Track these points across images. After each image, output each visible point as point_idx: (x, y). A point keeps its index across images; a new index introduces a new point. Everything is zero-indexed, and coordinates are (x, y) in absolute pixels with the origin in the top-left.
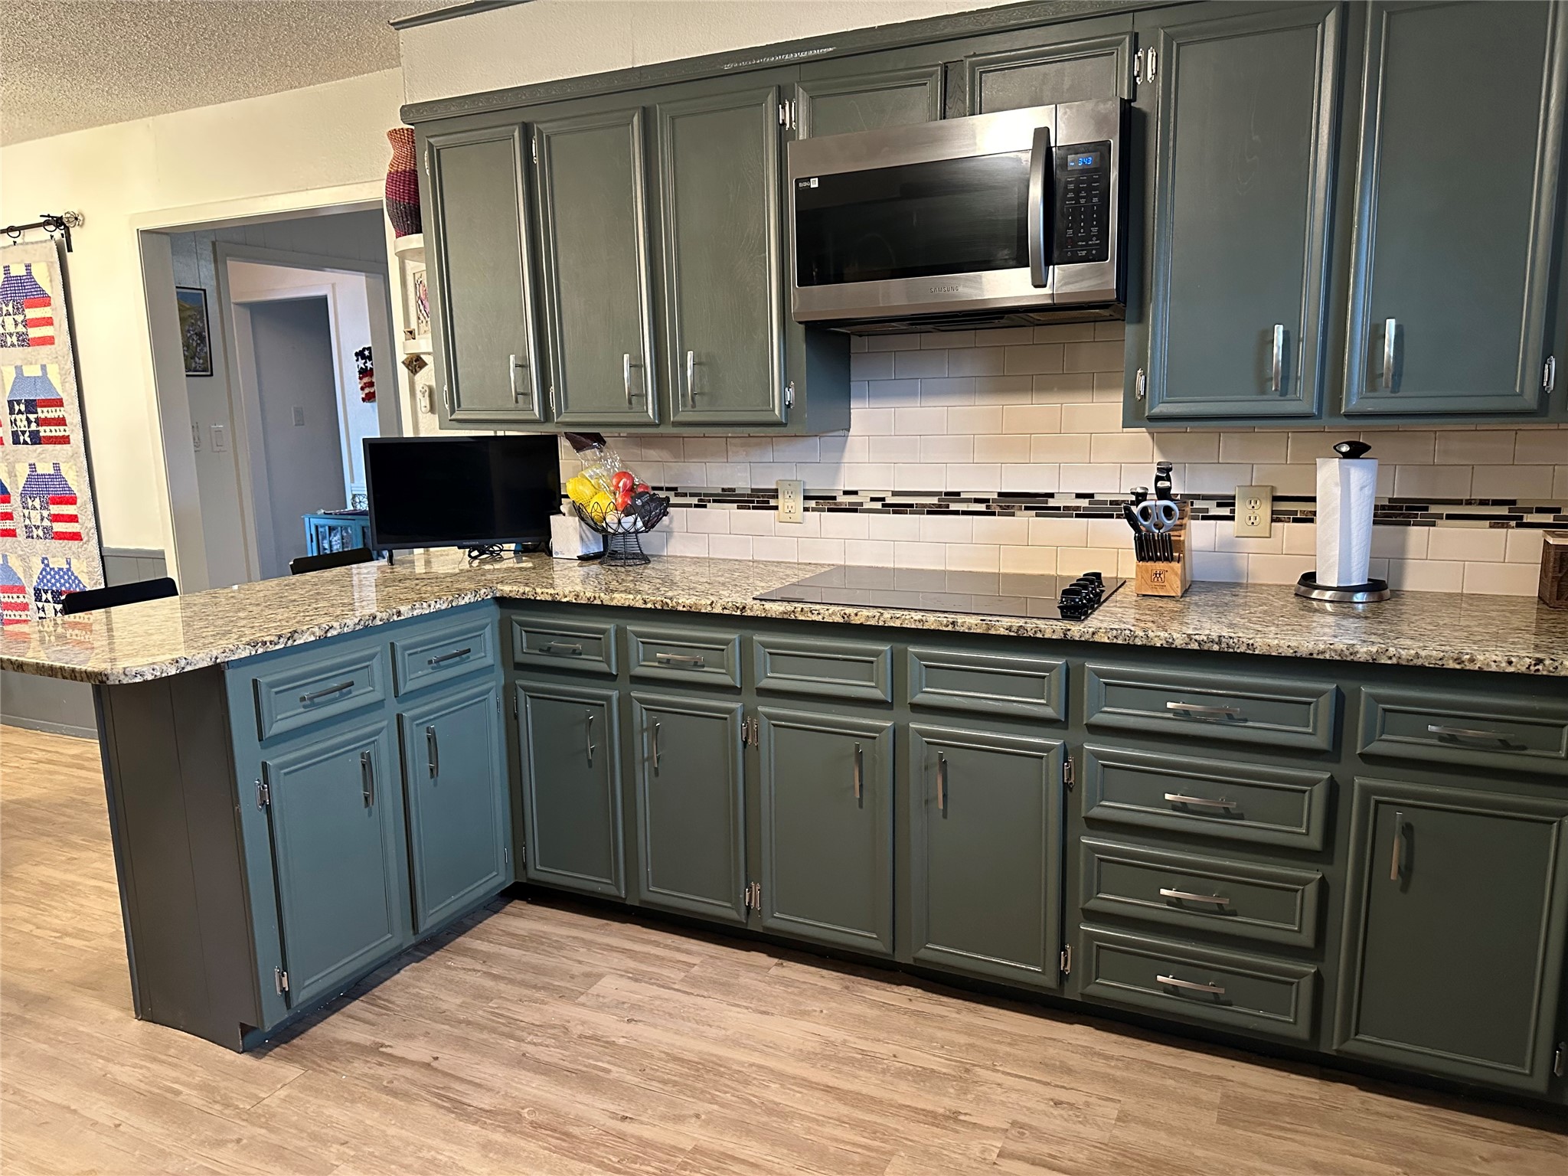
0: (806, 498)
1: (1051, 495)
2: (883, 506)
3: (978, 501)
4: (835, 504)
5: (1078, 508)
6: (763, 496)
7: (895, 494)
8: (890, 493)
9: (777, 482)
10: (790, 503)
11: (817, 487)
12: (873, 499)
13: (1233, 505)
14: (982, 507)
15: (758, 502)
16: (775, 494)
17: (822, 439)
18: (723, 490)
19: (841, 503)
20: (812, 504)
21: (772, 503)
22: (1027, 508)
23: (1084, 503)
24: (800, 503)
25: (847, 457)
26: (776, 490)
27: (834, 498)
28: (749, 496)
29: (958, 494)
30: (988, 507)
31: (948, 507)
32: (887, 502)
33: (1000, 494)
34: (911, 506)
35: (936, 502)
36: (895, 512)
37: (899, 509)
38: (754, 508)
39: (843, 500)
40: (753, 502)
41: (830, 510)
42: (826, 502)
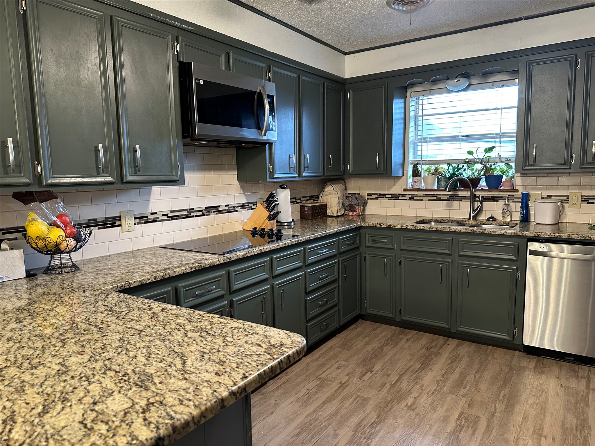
0: (135, 218)
1: (219, 206)
2: (168, 217)
3: (200, 211)
4: (147, 219)
5: (226, 210)
6: (112, 221)
7: (172, 212)
8: (170, 212)
9: (120, 213)
10: (128, 222)
11: (139, 212)
12: (163, 215)
13: (256, 204)
14: (201, 213)
15: (110, 224)
16: (119, 218)
17: (140, 190)
18: (89, 220)
19: (150, 219)
20: (137, 221)
21: (117, 223)
22: (214, 212)
23: (227, 208)
24: (133, 221)
25: (152, 197)
26: (120, 217)
27: (147, 217)
28: (104, 221)
29: (193, 209)
30: (203, 213)
31: (190, 214)
32: (169, 215)
33: (206, 208)
34: (178, 216)
35: (186, 213)
36: (172, 220)
37: (174, 218)
38: (108, 227)
39: (151, 217)
40: (107, 224)
41: (145, 223)
42: (143, 219)
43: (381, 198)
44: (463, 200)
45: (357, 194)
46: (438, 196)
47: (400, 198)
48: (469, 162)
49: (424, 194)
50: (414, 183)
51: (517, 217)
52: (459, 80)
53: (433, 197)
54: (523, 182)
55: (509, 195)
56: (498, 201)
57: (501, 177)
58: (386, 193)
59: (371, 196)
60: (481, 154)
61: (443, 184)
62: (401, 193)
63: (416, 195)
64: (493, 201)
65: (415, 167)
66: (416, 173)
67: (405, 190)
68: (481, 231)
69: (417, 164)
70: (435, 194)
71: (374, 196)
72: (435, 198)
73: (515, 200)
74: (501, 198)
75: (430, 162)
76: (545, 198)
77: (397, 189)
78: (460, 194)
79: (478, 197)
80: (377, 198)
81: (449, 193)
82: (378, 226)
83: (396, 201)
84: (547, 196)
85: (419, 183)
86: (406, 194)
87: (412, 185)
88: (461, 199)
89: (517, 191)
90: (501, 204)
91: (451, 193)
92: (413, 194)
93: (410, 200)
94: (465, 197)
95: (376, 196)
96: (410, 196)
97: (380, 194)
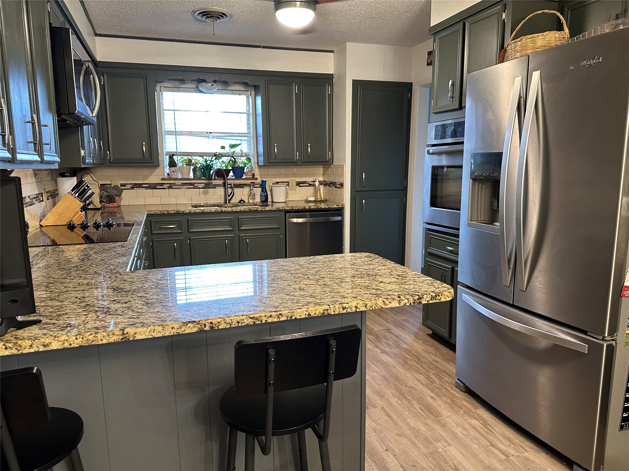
43: (137, 187)
44: (216, 187)
45: (108, 184)
46: (195, 185)
47: (158, 187)
48: (217, 156)
49: (182, 183)
50: (172, 173)
51: (258, 199)
52: (213, 85)
53: (190, 185)
54: (260, 172)
55: (251, 183)
56: (243, 188)
57: (243, 168)
58: (142, 182)
59: (125, 186)
60: (228, 150)
61: (198, 173)
62: (158, 182)
63: (174, 184)
64: (240, 188)
65: (171, 157)
66: (172, 164)
67: (162, 179)
68: (256, 209)
69: (174, 155)
70: (192, 183)
71: (129, 187)
72: (192, 186)
73: (256, 186)
74: (246, 185)
75: (185, 154)
76: (275, 184)
77: (154, 179)
78: (214, 182)
79: (231, 184)
80: (132, 188)
81: (204, 181)
82: (166, 213)
83: (154, 190)
84: (276, 182)
85: (176, 172)
86: (164, 184)
87: (168, 174)
88: (215, 186)
89: (257, 179)
90: (246, 190)
91: (206, 182)
92: (171, 183)
93: (168, 189)
94: (218, 185)
95: (131, 186)
96: (168, 185)
97: (135, 184)
